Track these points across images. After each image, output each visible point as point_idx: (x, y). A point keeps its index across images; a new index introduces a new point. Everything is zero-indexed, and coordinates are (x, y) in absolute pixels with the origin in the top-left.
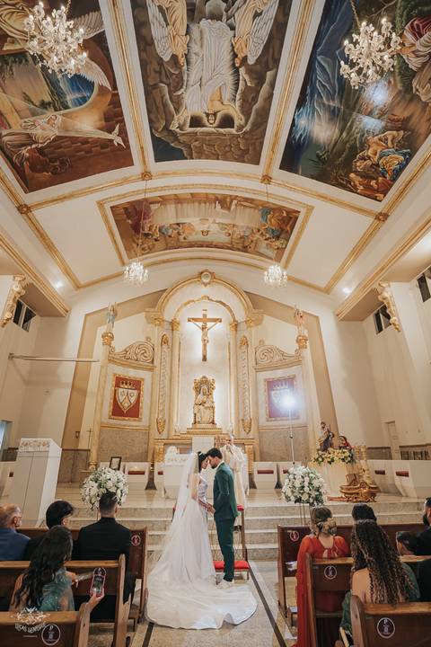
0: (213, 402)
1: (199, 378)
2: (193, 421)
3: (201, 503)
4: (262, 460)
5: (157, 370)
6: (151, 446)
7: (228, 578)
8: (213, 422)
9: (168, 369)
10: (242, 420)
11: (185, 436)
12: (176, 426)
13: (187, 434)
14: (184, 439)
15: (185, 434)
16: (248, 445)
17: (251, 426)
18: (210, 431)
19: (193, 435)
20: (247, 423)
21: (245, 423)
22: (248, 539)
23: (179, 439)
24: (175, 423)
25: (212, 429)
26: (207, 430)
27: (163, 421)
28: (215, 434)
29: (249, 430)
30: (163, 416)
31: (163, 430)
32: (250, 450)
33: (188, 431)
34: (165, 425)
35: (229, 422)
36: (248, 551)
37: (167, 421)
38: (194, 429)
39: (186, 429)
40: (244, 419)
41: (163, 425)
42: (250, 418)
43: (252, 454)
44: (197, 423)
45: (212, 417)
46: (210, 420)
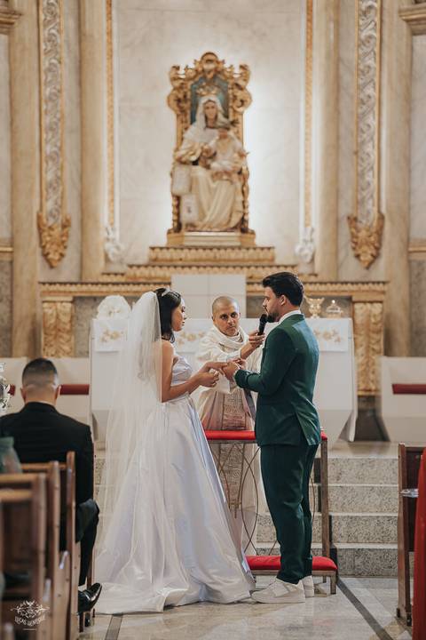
0: (242, 155)
1: (188, 59)
2: (170, 227)
4: (415, 351)
5: (25, 29)
6: (22, 308)
8: (242, 227)
9: (69, 23)
10: (349, 218)
11: (146, 272)
12: (108, 240)
13: (150, 268)
14: (144, 284)
15: (146, 266)
16: (364, 302)
17: (380, 241)
18: (233, 255)
19: (172, 269)
20: (368, 230)
21: (358, 231)
22: (341, 531)
23: (123, 284)
24: (107, 229)
25: (240, 248)
26: (222, 251)
27: (60, 221)
28: (249, 267)
29: (372, 255)
30: (61, 207)
31: (62, 255)
32: (373, 320)
33: (154, 255)
34: (67, 235)
35: (302, 227)
36: (339, 553)
37: (75, 223)
38: (175, 249)
39: (147, 251)
40: (355, 215)
41: (62, 236)
42: (379, 211)
43: (378, 332)
44: (184, 227)
45: (240, 207)
46: (231, 216)
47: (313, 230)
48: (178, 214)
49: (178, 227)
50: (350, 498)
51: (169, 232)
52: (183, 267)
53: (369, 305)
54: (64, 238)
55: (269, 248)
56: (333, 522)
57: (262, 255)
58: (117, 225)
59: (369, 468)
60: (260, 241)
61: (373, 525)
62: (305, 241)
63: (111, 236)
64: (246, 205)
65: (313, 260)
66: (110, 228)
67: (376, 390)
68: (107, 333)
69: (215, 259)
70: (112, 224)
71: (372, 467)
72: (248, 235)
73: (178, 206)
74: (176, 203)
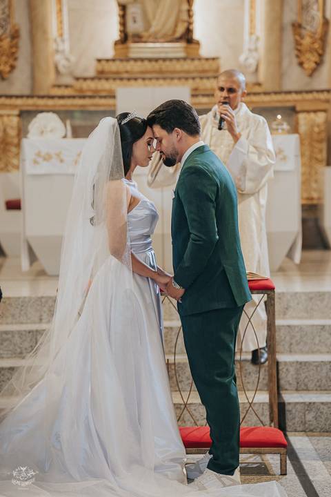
3: (139, 268)
7: (223, 465)
8: (187, 37)
10: (293, 25)
11: (92, 85)
12: (57, 51)
13: (96, 81)
14: (91, 97)
15: (92, 79)
16: (308, 112)
17: (323, 47)
18: (178, 66)
19: (118, 82)
20: (311, 37)
21: (302, 37)
22: (290, 378)
23: (69, 97)
24: (55, 41)
25: (185, 59)
26: (168, 63)
27: (8, 31)
28: (193, 78)
29: (316, 63)
30: (9, 16)
31: (13, 67)
32: (316, 129)
33: (100, 67)
34: (16, 46)
35: (246, 37)
36: (288, 408)
37: (24, 34)
38: (121, 60)
39: (94, 63)
40: (299, 21)
41: (11, 47)
42: (324, 17)
43: (320, 141)
44: (130, 39)
45: (185, 17)
46: (176, 26)
47: (257, 39)
48: (123, 24)
49: (125, 38)
50: (298, 338)
51: (116, 43)
52: (129, 79)
53: (312, 115)
54: (14, 50)
55: (213, 59)
56: (280, 368)
57: (207, 66)
58: (66, 36)
59: (319, 303)
60: (205, 51)
61: (324, 371)
62: (250, 50)
63: (61, 48)
64: (191, 13)
65: (257, 70)
66: (59, 40)
67: (319, 199)
68: (39, 154)
69: (161, 72)
70: (61, 35)
71: (322, 301)
72: (193, 46)
73: (123, 16)
74: (121, 13)
